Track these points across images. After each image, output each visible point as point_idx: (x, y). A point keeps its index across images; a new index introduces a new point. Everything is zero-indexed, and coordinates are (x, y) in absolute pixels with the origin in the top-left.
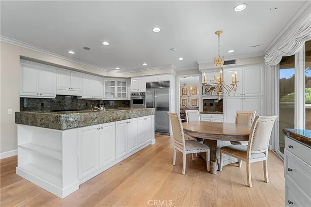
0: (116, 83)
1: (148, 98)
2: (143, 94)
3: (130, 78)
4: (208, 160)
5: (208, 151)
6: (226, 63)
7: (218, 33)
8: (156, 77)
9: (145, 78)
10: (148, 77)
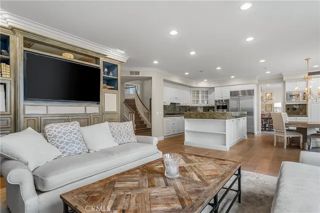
0: (200, 92)
1: (233, 104)
2: (227, 101)
3: (214, 88)
4: (301, 141)
5: (302, 136)
6: (310, 74)
7: (307, 60)
8: (240, 86)
9: (229, 87)
10: (232, 87)
